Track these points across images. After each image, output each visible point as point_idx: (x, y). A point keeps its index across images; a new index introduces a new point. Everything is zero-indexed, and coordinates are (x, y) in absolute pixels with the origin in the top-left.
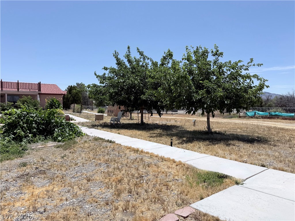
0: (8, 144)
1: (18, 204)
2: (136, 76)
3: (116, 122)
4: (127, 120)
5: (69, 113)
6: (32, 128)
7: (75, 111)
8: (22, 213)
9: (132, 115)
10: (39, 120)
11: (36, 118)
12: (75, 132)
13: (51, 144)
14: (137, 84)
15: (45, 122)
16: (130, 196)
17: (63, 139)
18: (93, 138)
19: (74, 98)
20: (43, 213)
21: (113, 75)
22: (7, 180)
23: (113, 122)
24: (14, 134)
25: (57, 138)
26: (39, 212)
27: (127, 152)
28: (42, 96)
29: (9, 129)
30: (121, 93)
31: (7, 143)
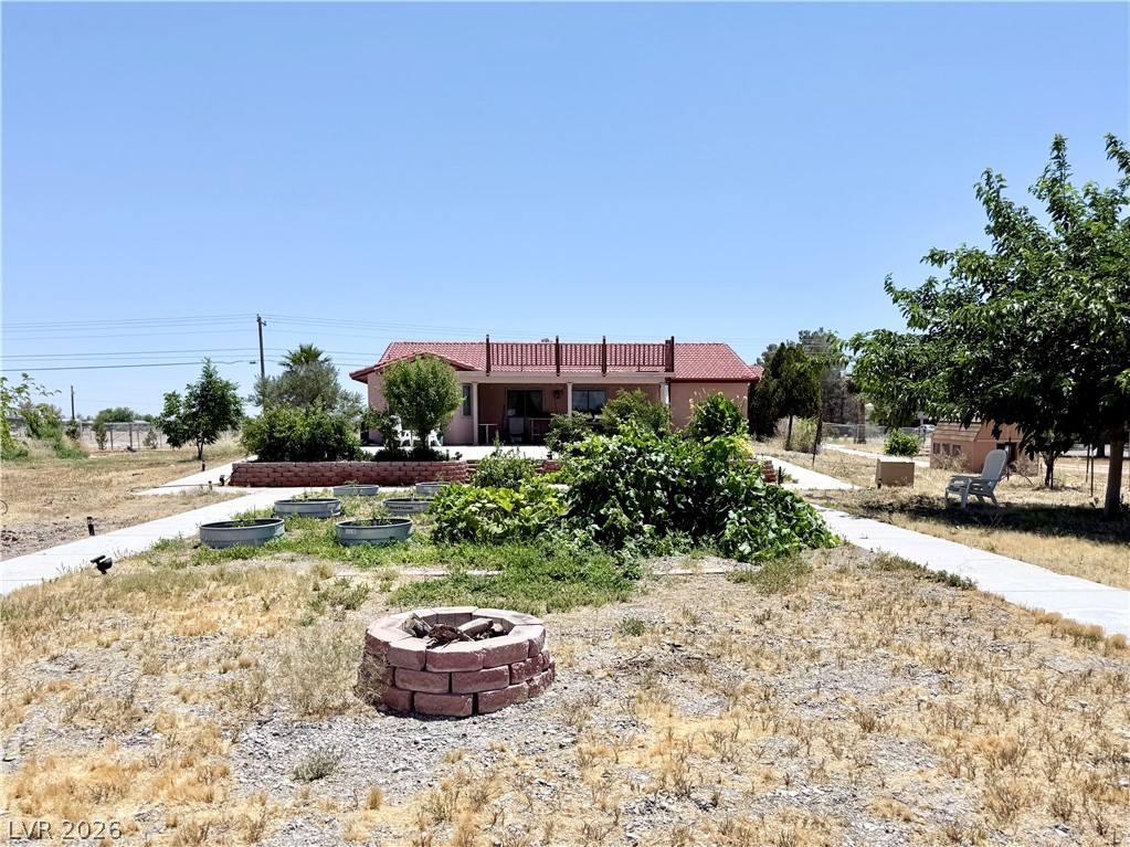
0: (583, 553)
1: (628, 759)
2: (1092, 279)
3: (972, 498)
4: (1027, 491)
5: (772, 452)
6: (653, 504)
7: (795, 444)
8: (643, 790)
9: (1055, 468)
10: (674, 476)
11: (665, 468)
12: (801, 529)
13: (712, 564)
14: (1098, 318)
15: (695, 483)
16: (1065, 830)
17: (757, 549)
18: (874, 558)
19: (788, 391)
20: (711, 809)
21: (968, 284)
22: (589, 673)
23: (957, 497)
24: (600, 520)
25: (735, 546)
26: (697, 801)
27: (1040, 634)
28: (677, 387)
29: (586, 503)
30: (1007, 363)
31: (581, 548)
